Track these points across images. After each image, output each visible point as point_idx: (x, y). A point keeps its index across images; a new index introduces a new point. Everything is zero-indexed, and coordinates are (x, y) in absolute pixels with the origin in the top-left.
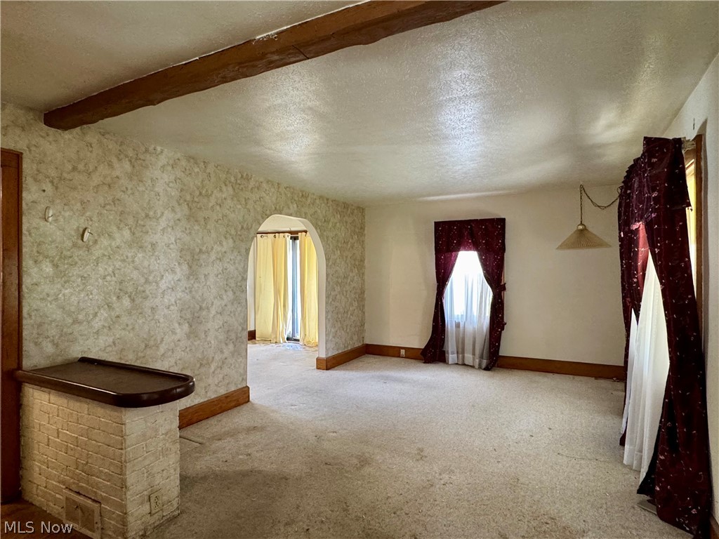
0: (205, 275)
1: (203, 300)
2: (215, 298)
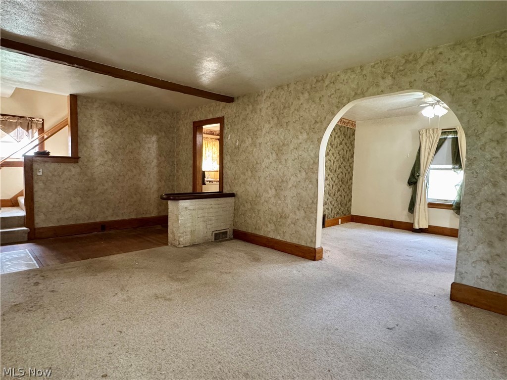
0: (286, 160)
1: (284, 176)
2: (292, 175)
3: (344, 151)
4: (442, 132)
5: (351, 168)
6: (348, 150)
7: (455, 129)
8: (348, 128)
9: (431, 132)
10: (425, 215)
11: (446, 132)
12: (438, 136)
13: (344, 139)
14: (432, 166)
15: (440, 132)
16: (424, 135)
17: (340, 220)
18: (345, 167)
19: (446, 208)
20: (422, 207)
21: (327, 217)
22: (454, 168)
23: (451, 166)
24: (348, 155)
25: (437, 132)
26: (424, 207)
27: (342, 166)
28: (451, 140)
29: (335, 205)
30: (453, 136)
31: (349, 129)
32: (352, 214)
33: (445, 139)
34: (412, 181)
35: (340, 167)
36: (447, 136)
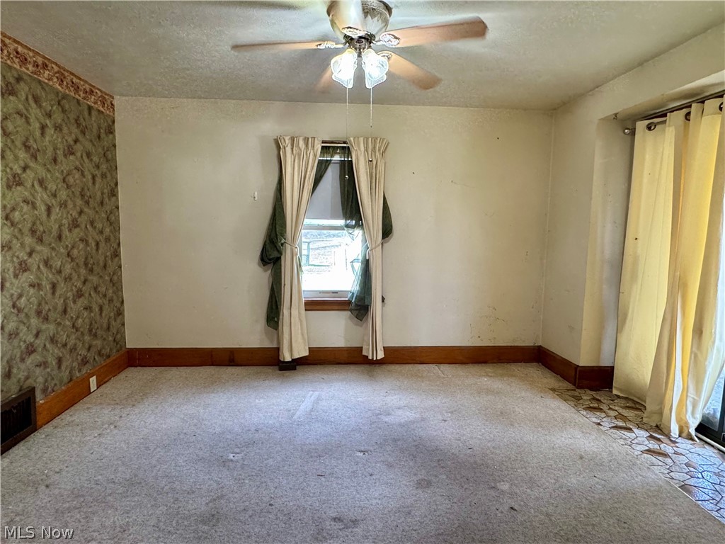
3: (83, 175)
4: (323, 147)
5: (114, 224)
6: (98, 173)
7: (344, 143)
8: (90, 108)
9: (302, 144)
10: (302, 328)
11: (329, 147)
12: (315, 156)
13: (81, 138)
14: (307, 221)
15: (318, 147)
16: (288, 149)
17: (93, 381)
18: (92, 223)
19: (336, 308)
20: (295, 312)
21: (45, 390)
22: (347, 226)
23: (341, 222)
24: (99, 188)
25: (313, 147)
26: (299, 313)
27: (83, 220)
28: (338, 165)
29: (72, 342)
30: (343, 159)
31: (94, 113)
32: (128, 346)
33: (328, 162)
34: (271, 257)
35: (75, 224)
36: (332, 156)
